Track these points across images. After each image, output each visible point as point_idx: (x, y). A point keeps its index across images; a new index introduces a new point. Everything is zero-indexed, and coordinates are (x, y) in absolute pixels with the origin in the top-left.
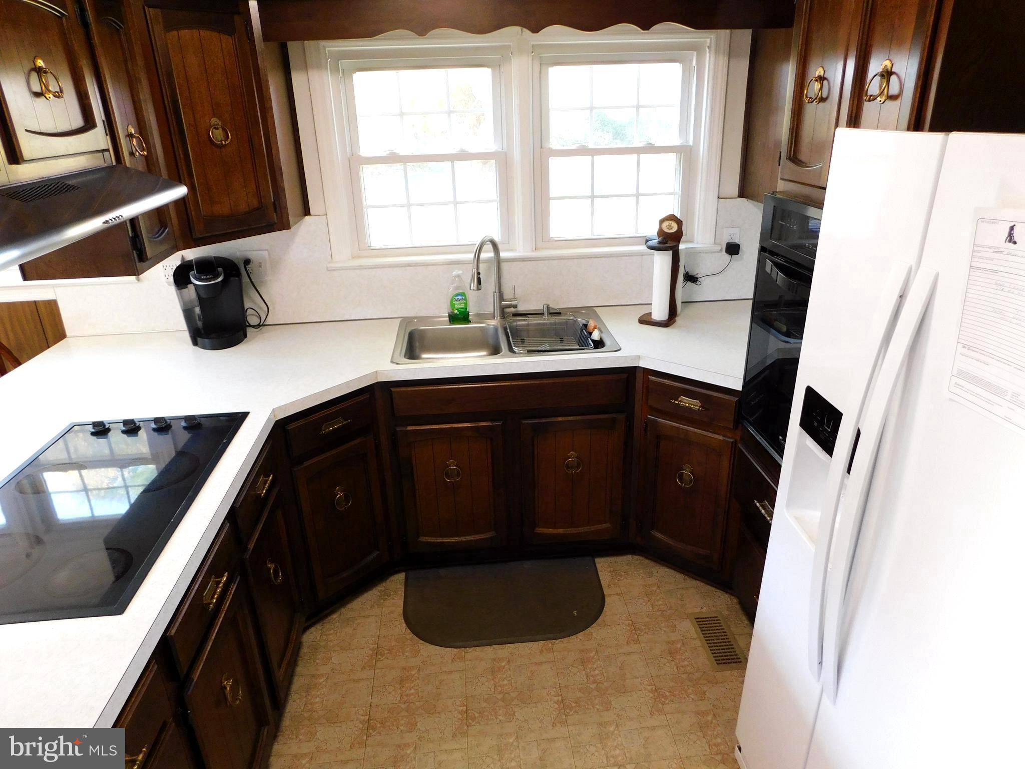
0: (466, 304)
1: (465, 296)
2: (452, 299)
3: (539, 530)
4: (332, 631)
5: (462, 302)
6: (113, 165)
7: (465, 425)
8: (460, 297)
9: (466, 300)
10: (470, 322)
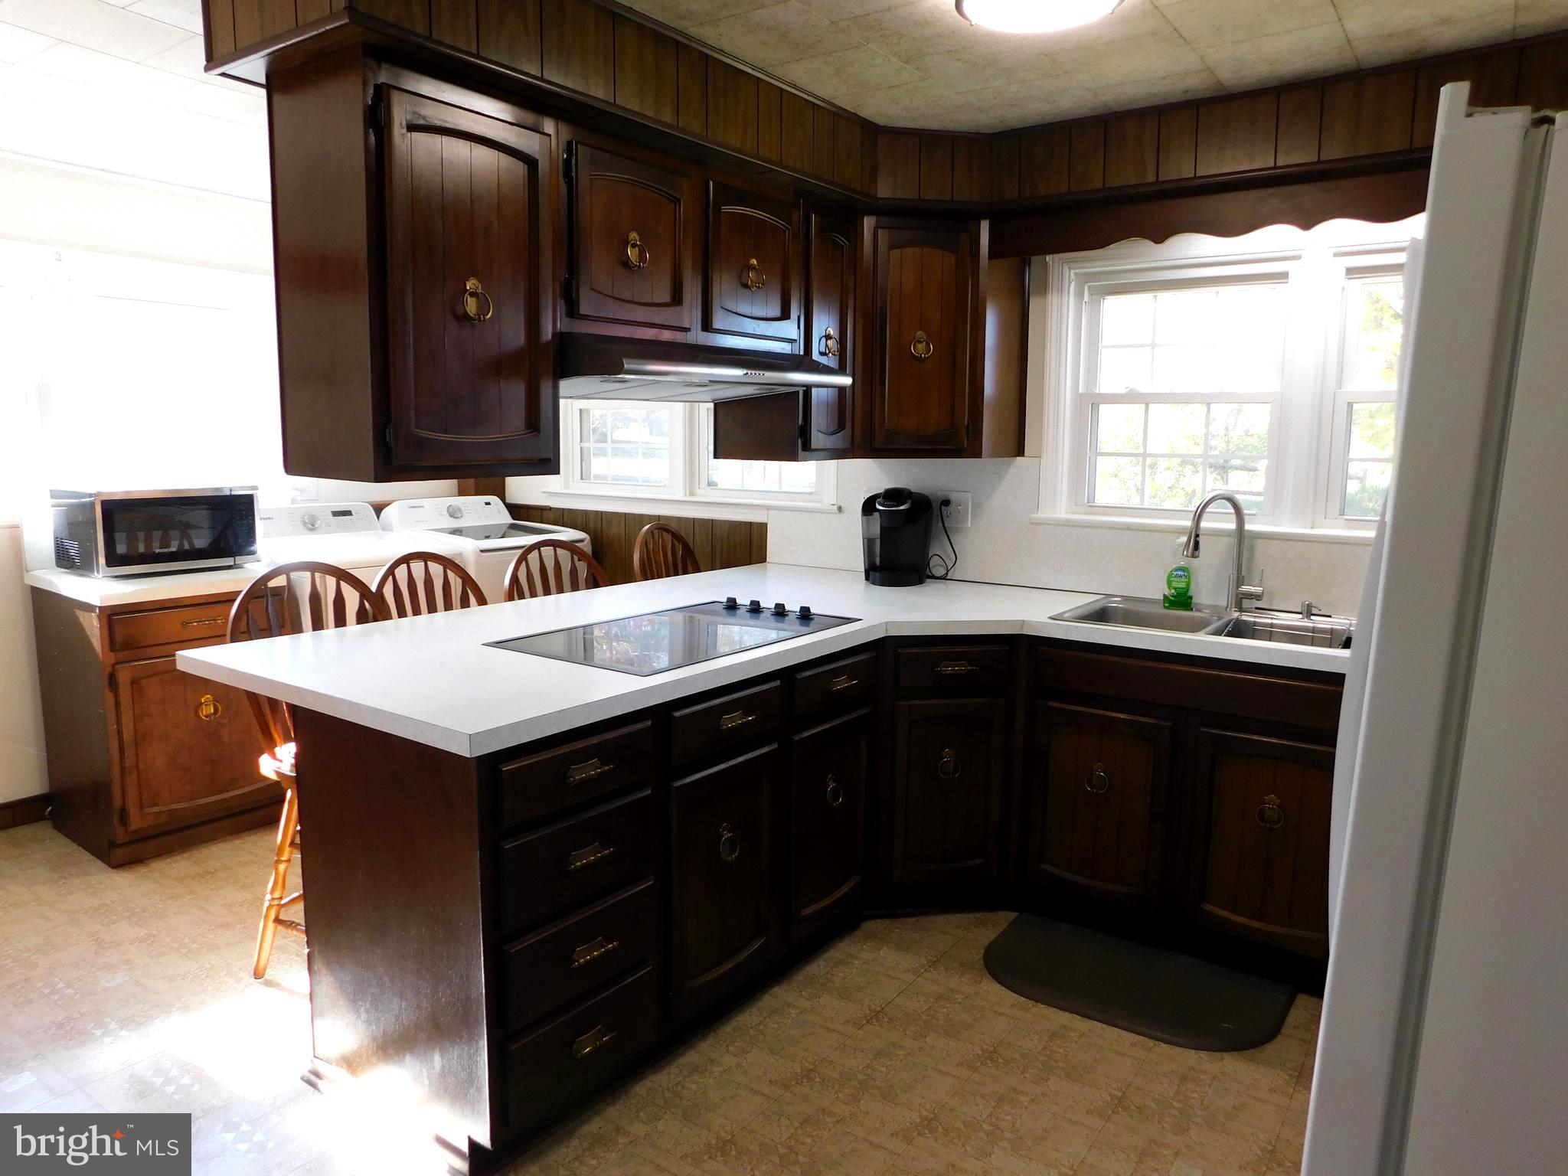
0: (1188, 584)
1: (1188, 572)
2: (1169, 575)
3: (1208, 907)
4: (898, 930)
5: (1184, 579)
6: (799, 355)
7: (1122, 716)
8: (1180, 573)
9: (1189, 578)
10: (1192, 609)
